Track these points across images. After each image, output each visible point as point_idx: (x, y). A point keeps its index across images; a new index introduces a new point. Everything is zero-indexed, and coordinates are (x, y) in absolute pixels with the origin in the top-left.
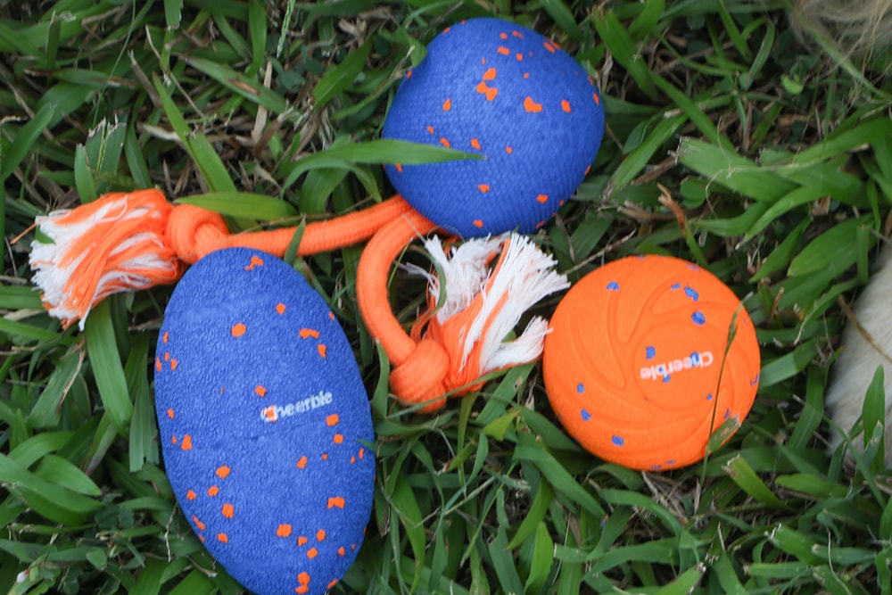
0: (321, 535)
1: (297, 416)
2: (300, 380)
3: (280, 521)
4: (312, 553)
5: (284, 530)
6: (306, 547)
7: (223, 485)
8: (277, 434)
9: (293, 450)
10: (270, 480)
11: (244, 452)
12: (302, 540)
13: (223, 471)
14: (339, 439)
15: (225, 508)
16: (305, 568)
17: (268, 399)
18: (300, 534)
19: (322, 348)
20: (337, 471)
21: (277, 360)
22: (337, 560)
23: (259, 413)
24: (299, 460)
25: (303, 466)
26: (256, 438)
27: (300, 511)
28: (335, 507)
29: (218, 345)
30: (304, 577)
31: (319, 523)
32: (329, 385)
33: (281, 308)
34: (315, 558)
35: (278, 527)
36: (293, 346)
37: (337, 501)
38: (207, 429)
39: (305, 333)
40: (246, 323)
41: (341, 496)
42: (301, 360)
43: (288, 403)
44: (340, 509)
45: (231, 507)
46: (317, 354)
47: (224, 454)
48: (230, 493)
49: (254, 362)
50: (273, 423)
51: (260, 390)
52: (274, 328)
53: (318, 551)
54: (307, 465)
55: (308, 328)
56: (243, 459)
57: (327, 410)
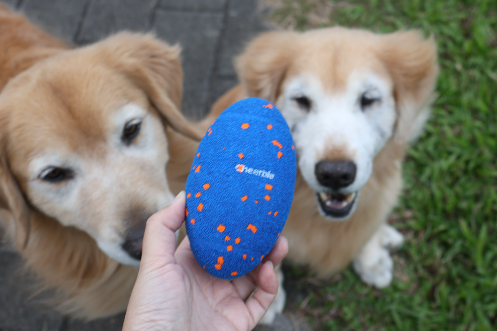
0: (238, 241)
1: (252, 175)
2: (262, 160)
3: (220, 222)
4: (230, 248)
5: (221, 228)
6: (228, 244)
7: (203, 193)
8: (239, 178)
9: (243, 190)
10: (225, 200)
11: (220, 180)
12: (227, 238)
13: (206, 186)
14: (267, 198)
15: (199, 206)
16: (223, 254)
17: (243, 161)
18: (228, 235)
19: (280, 154)
20: (259, 213)
21: (256, 146)
22: (241, 260)
23: (235, 166)
24: (243, 196)
25: (244, 200)
26: (228, 176)
27: (233, 222)
28: (250, 231)
29: (233, 129)
30: (221, 260)
31: (239, 233)
32: (275, 171)
33: (270, 127)
34: (230, 252)
35: (219, 225)
36: (266, 144)
37: (253, 228)
38: (209, 164)
39: (275, 143)
40: (251, 125)
41: (256, 226)
42: (267, 152)
43: (251, 167)
44: (253, 232)
45: (202, 206)
46: (276, 155)
47: (210, 178)
48: (205, 198)
49: (245, 142)
50: (239, 173)
51: (241, 156)
52: (262, 132)
53: (233, 249)
54: (246, 201)
55: (278, 141)
56: (218, 184)
57: (268, 181)
